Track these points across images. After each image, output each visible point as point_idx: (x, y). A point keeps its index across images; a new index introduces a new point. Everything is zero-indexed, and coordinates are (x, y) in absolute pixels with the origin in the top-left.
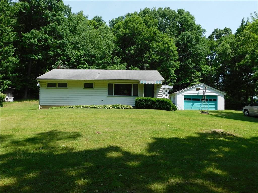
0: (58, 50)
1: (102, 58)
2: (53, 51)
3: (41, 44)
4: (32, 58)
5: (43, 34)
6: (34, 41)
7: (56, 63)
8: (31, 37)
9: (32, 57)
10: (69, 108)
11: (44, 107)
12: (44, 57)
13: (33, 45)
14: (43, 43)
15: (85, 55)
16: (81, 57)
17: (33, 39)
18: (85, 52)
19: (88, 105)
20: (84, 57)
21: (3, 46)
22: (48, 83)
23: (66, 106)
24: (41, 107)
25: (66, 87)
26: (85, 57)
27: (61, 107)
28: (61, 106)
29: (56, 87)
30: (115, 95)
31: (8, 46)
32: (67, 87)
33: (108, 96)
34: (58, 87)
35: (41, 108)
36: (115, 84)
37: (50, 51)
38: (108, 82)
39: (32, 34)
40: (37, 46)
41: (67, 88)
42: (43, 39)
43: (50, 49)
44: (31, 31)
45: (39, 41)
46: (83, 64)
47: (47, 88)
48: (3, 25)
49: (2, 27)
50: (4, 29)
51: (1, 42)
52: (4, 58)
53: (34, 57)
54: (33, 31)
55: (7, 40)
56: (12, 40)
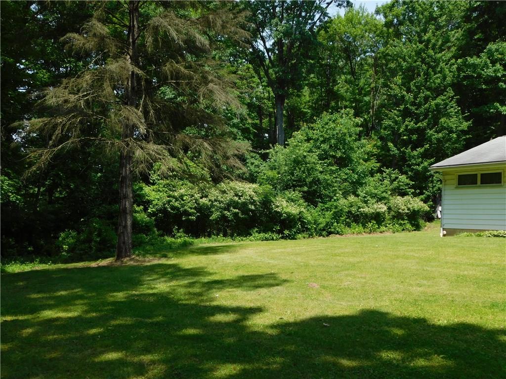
4: (492, 112)
6: (495, 71)
8: (486, 62)
9: (491, 110)
10: (495, 236)
11: (450, 232)
17: (493, 66)
21: (431, 97)
22: (459, 176)
23: (487, 233)
24: (445, 232)
25: (500, 182)
27: (478, 232)
28: (477, 230)
29: (476, 184)
31: (443, 95)
32: (502, 182)
34: (481, 184)
35: (444, 235)
39: (490, 54)
40: (502, 81)
41: (502, 184)
47: (457, 188)
48: (431, 52)
49: (429, 56)
50: (433, 59)
51: (429, 89)
52: (435, 122)
53: (497, 108)
54: (492, 46)
55: (438, 81)
56: (449, 80)
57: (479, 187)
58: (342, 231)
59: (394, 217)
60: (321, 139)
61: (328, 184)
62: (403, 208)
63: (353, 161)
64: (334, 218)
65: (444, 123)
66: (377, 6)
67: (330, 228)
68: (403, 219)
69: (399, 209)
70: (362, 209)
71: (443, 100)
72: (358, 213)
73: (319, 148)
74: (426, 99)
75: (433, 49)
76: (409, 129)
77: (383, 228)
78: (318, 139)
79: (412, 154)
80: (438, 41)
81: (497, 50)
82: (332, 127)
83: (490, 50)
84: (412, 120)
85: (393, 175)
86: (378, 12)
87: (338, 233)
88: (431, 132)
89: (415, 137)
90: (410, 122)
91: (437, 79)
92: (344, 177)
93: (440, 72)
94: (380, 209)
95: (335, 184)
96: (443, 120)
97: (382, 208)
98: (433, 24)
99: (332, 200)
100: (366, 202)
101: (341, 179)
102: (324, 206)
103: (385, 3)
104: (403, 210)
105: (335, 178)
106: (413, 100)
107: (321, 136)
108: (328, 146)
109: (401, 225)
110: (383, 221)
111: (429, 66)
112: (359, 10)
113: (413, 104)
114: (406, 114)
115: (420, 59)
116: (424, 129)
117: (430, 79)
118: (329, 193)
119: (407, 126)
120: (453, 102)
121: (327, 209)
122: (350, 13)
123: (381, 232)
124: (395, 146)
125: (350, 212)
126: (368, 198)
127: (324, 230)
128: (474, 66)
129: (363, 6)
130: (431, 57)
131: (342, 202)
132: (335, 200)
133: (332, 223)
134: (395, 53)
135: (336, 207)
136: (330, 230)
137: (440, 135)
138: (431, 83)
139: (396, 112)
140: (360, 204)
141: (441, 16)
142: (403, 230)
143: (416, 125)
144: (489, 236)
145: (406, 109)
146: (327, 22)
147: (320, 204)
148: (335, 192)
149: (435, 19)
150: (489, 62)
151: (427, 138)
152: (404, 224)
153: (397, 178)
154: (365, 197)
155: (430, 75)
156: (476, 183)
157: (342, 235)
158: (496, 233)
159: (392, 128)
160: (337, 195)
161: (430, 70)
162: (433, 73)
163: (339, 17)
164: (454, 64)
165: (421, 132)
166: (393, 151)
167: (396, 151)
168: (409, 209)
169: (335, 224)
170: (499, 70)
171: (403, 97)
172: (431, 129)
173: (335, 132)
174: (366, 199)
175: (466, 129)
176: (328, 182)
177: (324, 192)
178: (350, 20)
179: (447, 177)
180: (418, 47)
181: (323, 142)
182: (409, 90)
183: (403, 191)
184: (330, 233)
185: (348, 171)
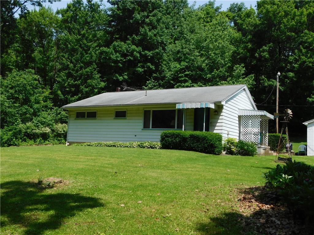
0: (149, 64)
1: (211, 70)
2: (143, 67)
3: (126, 59)
4: (115, 79)
5: (129, 45)
6: (116, 57)
7: (147, 83)
11: (70, 144)
12: (131, 75)
13: (116, 62)
14: (129, 58)
15: (188, 68)
16: (182, 71)
17: (116, 54)
18: (186, 64)
19: (120, 143)
20: (185, 71)
23: (85, 144)
26: (188, 71)
27: (82, 144)
28: (81, 142)
30: (152, 128)
31: (90, 67)
33: (142, 130)
34: (87, 117)
36: (153, 111)
37: (139, 67)
38: (144, 108)
39: (115, 47)
40: (120, 63)
41: (97, 118)
42: (129, 53)
43: (139, 65)
44: (112, 44)
45: (124, 55)
46: (185, 81)
48: (85, 41)
49: (83, 44)
50: (86, 45)
51: (83, 62)
52: (85, 82)
53: (117, 77)
54: (116, 43)
55: (88, 59)
56: (94, 58)
57: (86, 119)
58: (19, 144)
59: (55, 136)
60: (10, 86)
61: (12, 115)
62: (60, 130)
63: (31, 101)
64: (14, 136)
65: (90, 83)
66: (58, 9)
67: (10, 142)
68: (61, 137)
69: (58, 131)
70: (34, 131)
71: (90, 70)
72: (32, 133)
73: (8, 92)
74: (81, 68)
75: (86, 40)
76: (70, 84)
77: (47, 142)
78: (8, 86)
79: (71, 99)
80: (89, 36)
81: (118, 46)
82: (17, 80)
83: (114, 45)
84: (72, 79)
85: (58, 111)
86: (58, 13)
87: (16, 145)
88: (82, 87)
89: (73, 89)
90: (71, 80)
91: (87, 58)
92: (24, 111)
93: (90, 54)
94: (46, 131)
95: (17, 115)
96: (89, 81)
97: (48, 130)
98: (87, 26)
99: (14, 125)
100: (38, 127)
101: (22, 112)
102: (8, 128)
103: (62, 8)
104: (61, 132)
105: (17, 111)
106: (73, 68)
107: (10, 84)
108: (14, 91)
109: (59, 140)
110: (48, 138)
111: (84, 50)
112: (48, 10)
113: (73, 70)
114: (69, 75)
115: (79, 45)
116: (79, 85)
117: (84, 57)
118: (12, 120)
119: (69, 82)
120: (96, 71)
121: (10, 130)
122: (42, 10)
123: (46, 145)
124: (62, 94)
125: (26, 132)
126: (39, 124)
127: (6, 143)
128: (106, 53)
129: (50, 7)
130: (85, 44)
131: (21, 126)
132: (16, 125)
133: (12, 139)
134: (65, 39)
135: (16, 129)
136: (10, 143)
137: (87, 89)
138: (84, 59)
139: (63, 74)
140: (33, 127)
141: (92, 22)
142: (60, 143)
143: (74, 82)
144: (85, 146)
145: (69, 72)
146: (25, 13)
147: (6, 127)
148: (16, 120)
149: (89, 23)
150: (113, 52)
151: (80, 91)
152: (61, 140)
153: (60, 113)
154: (37, 123)
155: (84, 54)
156: (84, 117)
157: (18, 146)
158: (89, 144)
159: (61, 83)
160: (18, 122)
161: (84, 52)
162: (85, 54)
163: (35, 11)
164: (98, 50)
165: (77, 87)
166: (61, 97)
167: (63, 97)
168: (64, 131)
169: (14, 139)
170: (118, 56)
171: (68, 65)
172: (82, 85)
173: (19, 83)
174: (38, 125)
175: (103, 87)
176: (12, 113)
177: (8, 119)
178: (42, 14)
179: (71, 113)
180: (78, 37)
181: (11, 88)
182: (71, 62)
183: (64, 121)
184: (9, 145)
185: (27, 107)
